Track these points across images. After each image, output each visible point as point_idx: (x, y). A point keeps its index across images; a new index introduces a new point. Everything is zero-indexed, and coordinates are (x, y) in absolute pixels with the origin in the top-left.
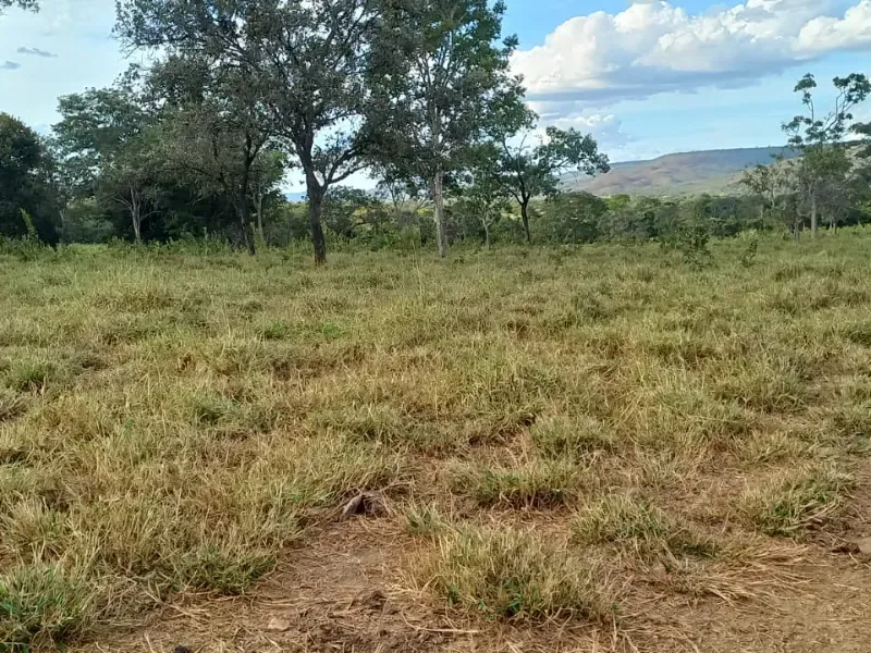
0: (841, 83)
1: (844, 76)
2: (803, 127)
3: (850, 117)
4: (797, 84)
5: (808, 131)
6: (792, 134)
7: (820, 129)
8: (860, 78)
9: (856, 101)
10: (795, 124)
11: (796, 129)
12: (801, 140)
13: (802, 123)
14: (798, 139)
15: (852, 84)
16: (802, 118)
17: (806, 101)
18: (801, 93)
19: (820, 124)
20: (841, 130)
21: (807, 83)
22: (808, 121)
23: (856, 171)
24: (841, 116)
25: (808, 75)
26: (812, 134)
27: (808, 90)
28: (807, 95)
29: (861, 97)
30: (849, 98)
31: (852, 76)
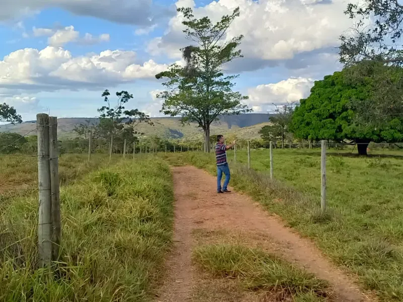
0: (118, 94)
1: (119, 92)
2: (106, 110)
3: (123, 108)
4: (103, 93)
5: (108, 112)
6: (102, 113)
7: (112, 112)
8: (126, 93)
9: (125, 102)
10: (103, 109)
11: (103, 111)
12: (105, 116)
13: (105, 109)
14: (104, 115)
15: (123, 95)
16: (105, 107)
17: (106, 100)
18: (104, 97)
19: (112, 110)
20: (121, 113)
21: (106, 93)
22: (108, 108)
23: (125, 130)
24: (120, 108)
25: (106, 90)
26: (109, 114)
27: (107, 96)
28: (106, 98)
29: (127, 100)
30: (122, 101)
31: (123, 92)
